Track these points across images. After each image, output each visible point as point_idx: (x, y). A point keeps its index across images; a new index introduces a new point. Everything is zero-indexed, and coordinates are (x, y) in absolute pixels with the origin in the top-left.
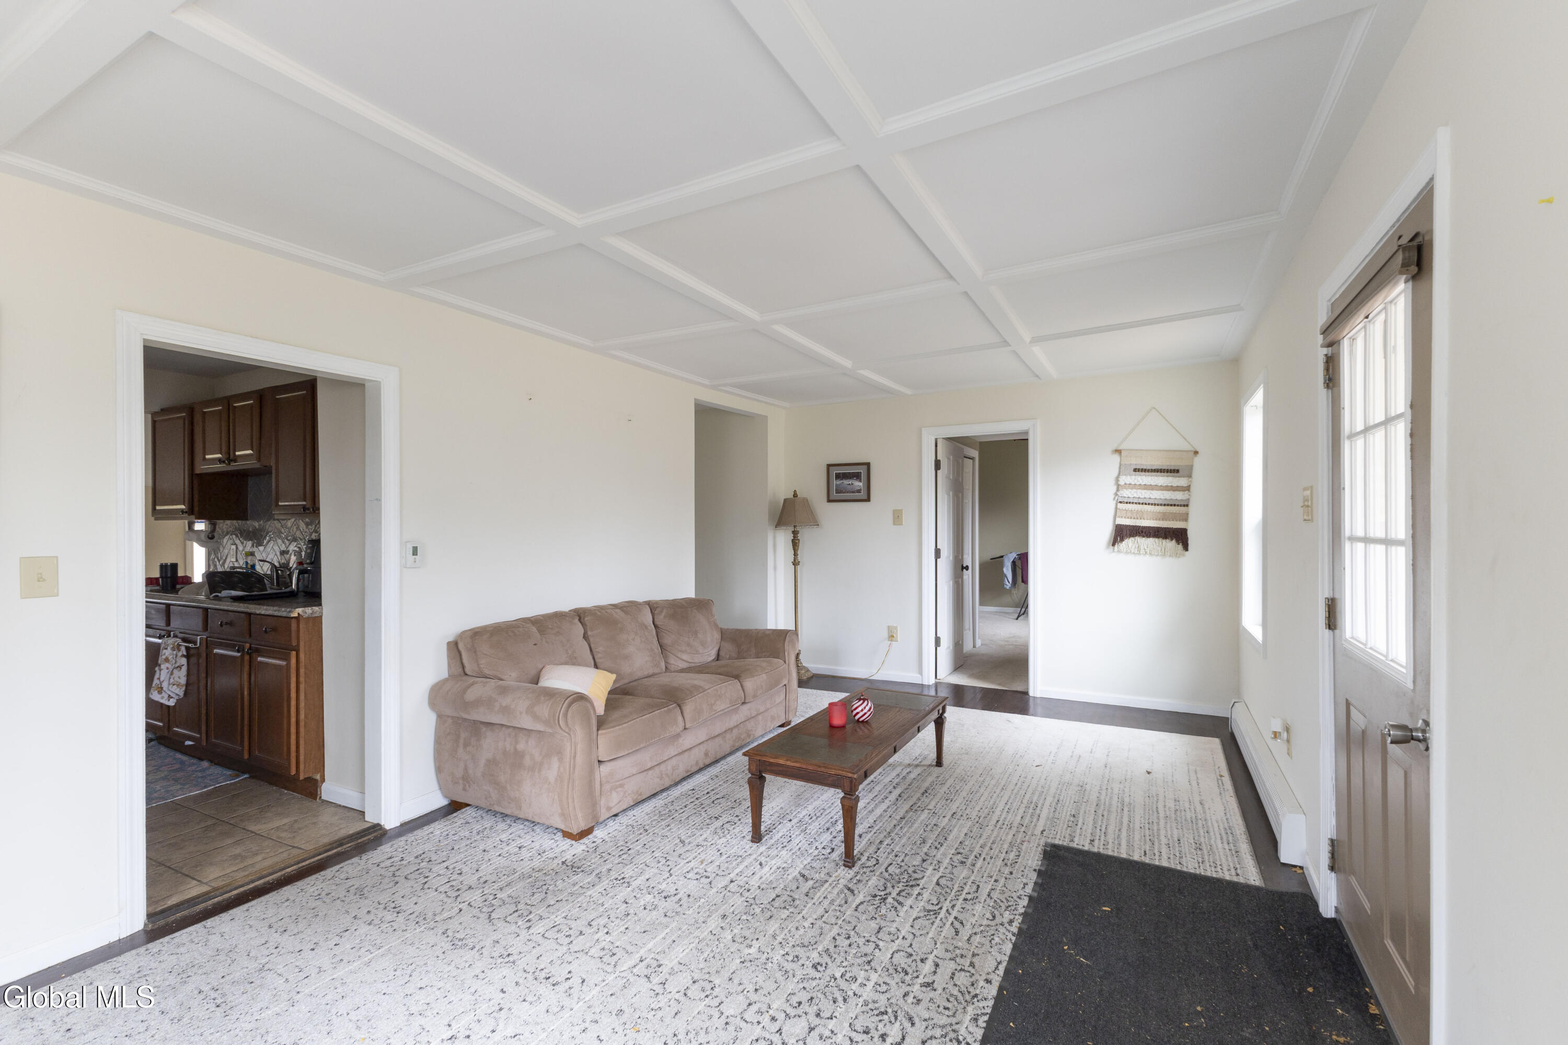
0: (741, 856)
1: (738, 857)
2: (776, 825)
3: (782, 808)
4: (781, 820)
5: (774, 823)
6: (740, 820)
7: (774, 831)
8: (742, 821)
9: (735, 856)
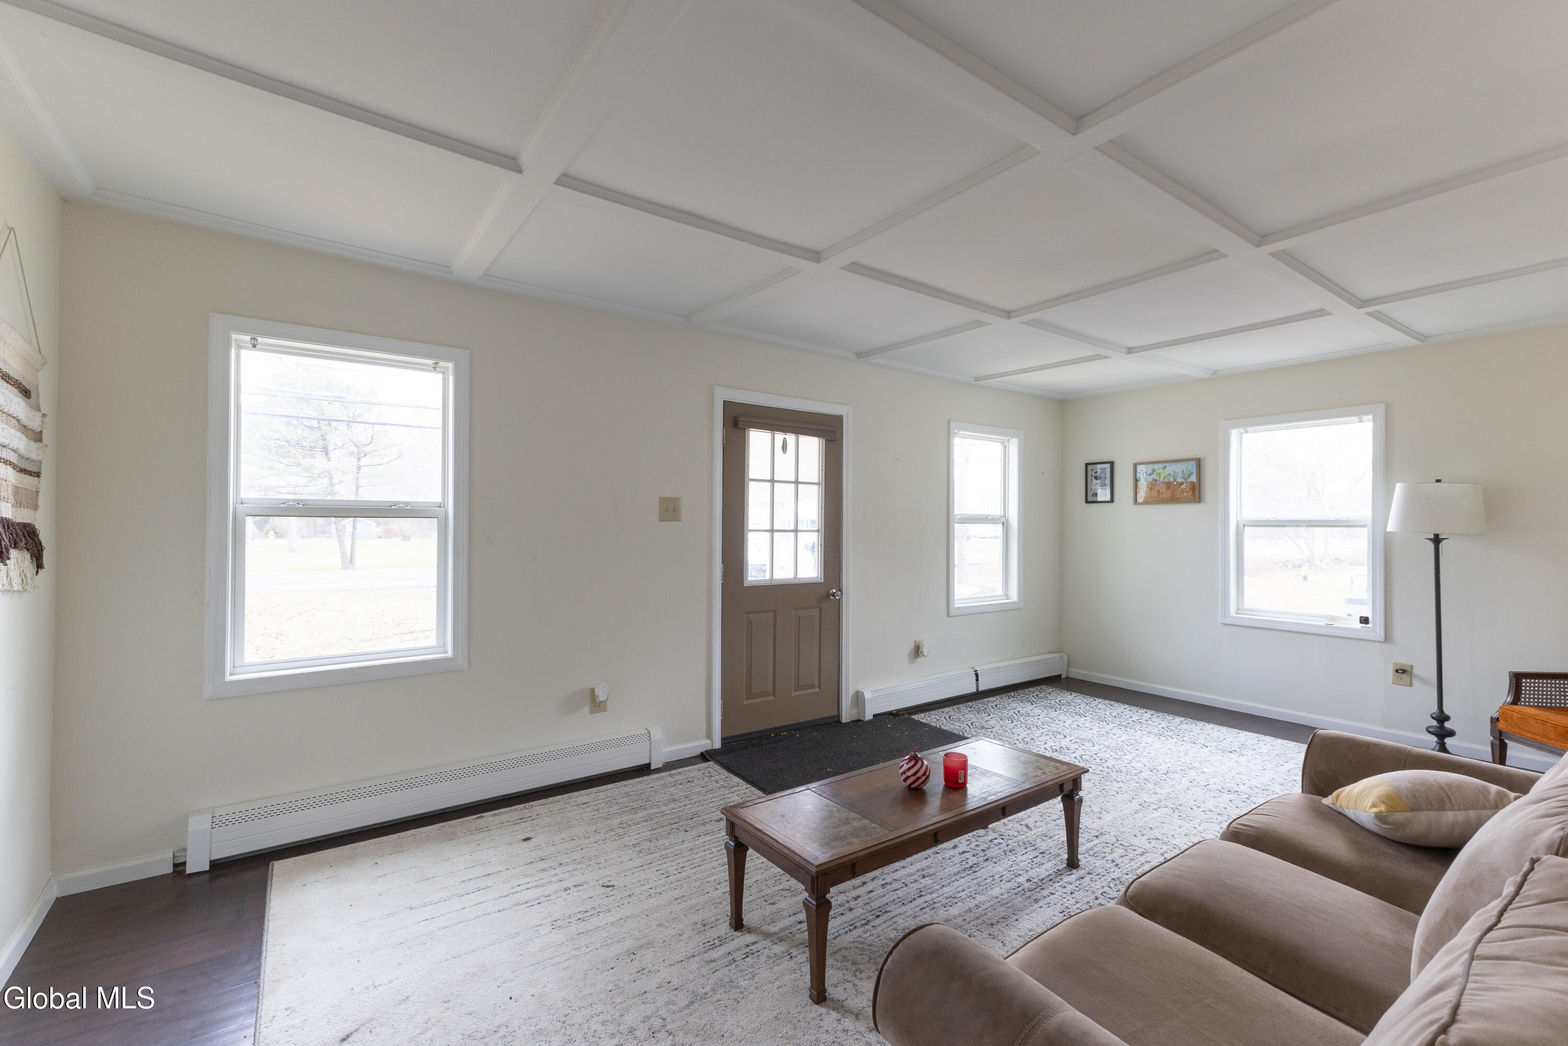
0: (1090, 855)
1: (1093, 855)
2: (1048, 879)
3: (1036, 901)
4: (1040, 884)
5: (1051, 883)
6: (1097, 898)
7: (1051, 872)
8: (1093, 897)
9: (1096, 856)
